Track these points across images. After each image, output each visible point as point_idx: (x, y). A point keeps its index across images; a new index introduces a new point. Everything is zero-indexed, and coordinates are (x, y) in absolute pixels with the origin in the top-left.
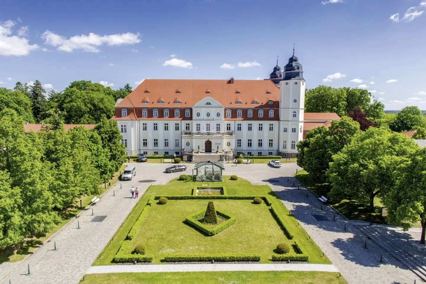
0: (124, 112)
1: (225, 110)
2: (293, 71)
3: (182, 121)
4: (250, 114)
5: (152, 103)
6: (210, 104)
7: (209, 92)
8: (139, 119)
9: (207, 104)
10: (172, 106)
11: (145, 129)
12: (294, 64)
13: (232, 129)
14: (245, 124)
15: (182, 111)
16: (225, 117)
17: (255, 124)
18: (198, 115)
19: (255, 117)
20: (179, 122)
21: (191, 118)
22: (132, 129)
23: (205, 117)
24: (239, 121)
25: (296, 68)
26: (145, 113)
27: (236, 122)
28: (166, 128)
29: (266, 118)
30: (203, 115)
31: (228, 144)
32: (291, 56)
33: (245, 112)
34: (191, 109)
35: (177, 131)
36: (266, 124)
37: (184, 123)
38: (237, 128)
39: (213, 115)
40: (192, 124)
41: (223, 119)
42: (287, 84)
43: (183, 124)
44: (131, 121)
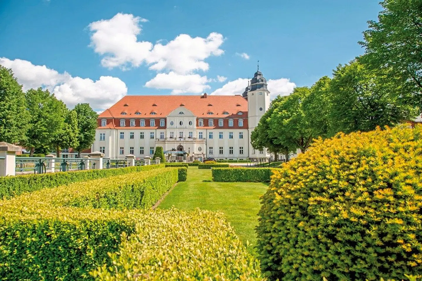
0: (104, 122)
1: (197, 119)
2: (257, 83)
3: (158, 130)
4: (221, 123)
5: (130, 114)
6: (183, 113)
7: (183, 105)
8: (117, 128)
9: (180, 113)
10: (148, 116)
11: (122, 137)
12: (258, 77)
13: (204, 136)
14: (216, 133)
15: (157, 121)
16: (197, 125)
17: (226, 132)
18: (172, 123)
19: (226, 126)
20: (154, 131)
21: (165, 128)
22: (110, 138)
23: (178, 125)
24: (211, 129)
25: (260, 80)
26: (123, 123)
27: (208, 130)
28: (142, 137)
29: (236, 126)
30: (177, 124)
31: (199, 150)
32: (256, 72)
33: (216, 121)
34: (165, 119)
35: (152, 140)
36: (236, 132)
37: (159, 131)
38: (208, 136)
39: (186, 123)
40: (166, 132)
41: (195, 127)
42: (253, 94)
43: (158, 133)
44: (110, 130)
